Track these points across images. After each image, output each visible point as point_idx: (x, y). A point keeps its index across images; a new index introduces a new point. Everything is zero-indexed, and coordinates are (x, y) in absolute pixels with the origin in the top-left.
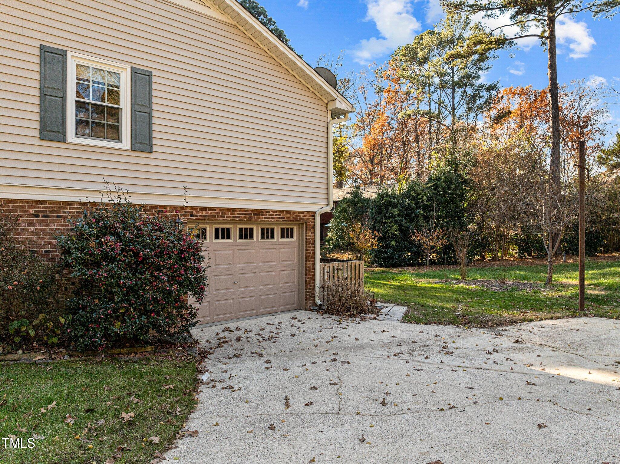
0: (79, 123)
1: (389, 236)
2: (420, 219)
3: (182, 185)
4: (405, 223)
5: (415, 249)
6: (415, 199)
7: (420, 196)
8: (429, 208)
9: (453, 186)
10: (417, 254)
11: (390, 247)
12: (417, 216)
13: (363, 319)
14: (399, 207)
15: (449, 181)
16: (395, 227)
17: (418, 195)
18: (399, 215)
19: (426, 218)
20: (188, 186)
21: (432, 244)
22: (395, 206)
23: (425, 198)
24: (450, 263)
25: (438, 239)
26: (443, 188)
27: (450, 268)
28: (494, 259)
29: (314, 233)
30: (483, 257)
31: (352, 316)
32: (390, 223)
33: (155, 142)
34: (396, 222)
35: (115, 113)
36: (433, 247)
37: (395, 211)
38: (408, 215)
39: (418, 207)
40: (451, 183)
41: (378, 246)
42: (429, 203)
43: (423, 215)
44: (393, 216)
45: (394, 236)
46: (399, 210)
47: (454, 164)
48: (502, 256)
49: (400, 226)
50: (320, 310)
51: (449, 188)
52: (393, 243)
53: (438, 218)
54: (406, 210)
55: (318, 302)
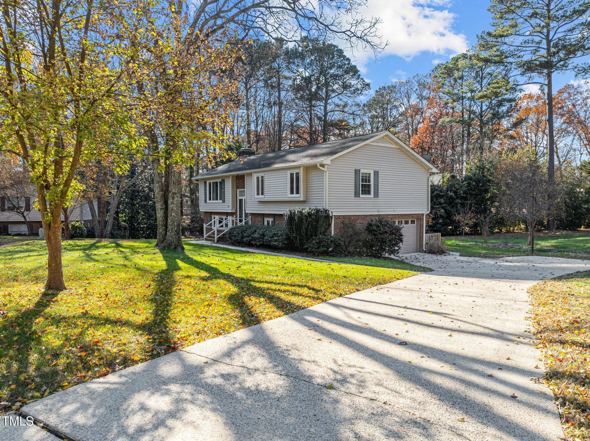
0: (362, 190)
1: (438, 216)
2: (459, 205)
3: (393, 210)
4: (448, 208)
5: (455, 225)
6: (455, 192)
7: (458, 191)
8: (465, 199)
9: (481, 184)
10: (456, 228)
11: (439, 224)
12: (457, 204)
13: (445, 255)
14: (445, 198)
15: (478, 181)
16: (442, 210)
17: (457, 190)
18: (444, 203)
19: (463, 205)
20: (395, 210)
21: (466, 222)
22: (442, 197)
23: (462, 192)
24: (478, 234)
25: (470, 219)
26: (474, 186)
27: (477, 237)
28: (508, 232)
29: (423, 222)
30: (501, 230)
31: (440, 254)
32: (439, 208)
33: (379, 194)
34: (443, 208)
35: (369, 186)
36: (467, 224)
37: (442, 201)
38: (450, 203)
39: (457, 198)
40: (479, 182)
41: (432, 222)
42: (464, 195)
43: (461, 203)
44: (440, 204)
45: (441, 216)
46: (445, 200)
47: (481, 168)
48: (513, 230)
49: (446, 210)
50: (425, 252)
51: (478, 185)
52: (441, 221)
53: (471, 204)
54: (449, 199)
55: (425, 249)
